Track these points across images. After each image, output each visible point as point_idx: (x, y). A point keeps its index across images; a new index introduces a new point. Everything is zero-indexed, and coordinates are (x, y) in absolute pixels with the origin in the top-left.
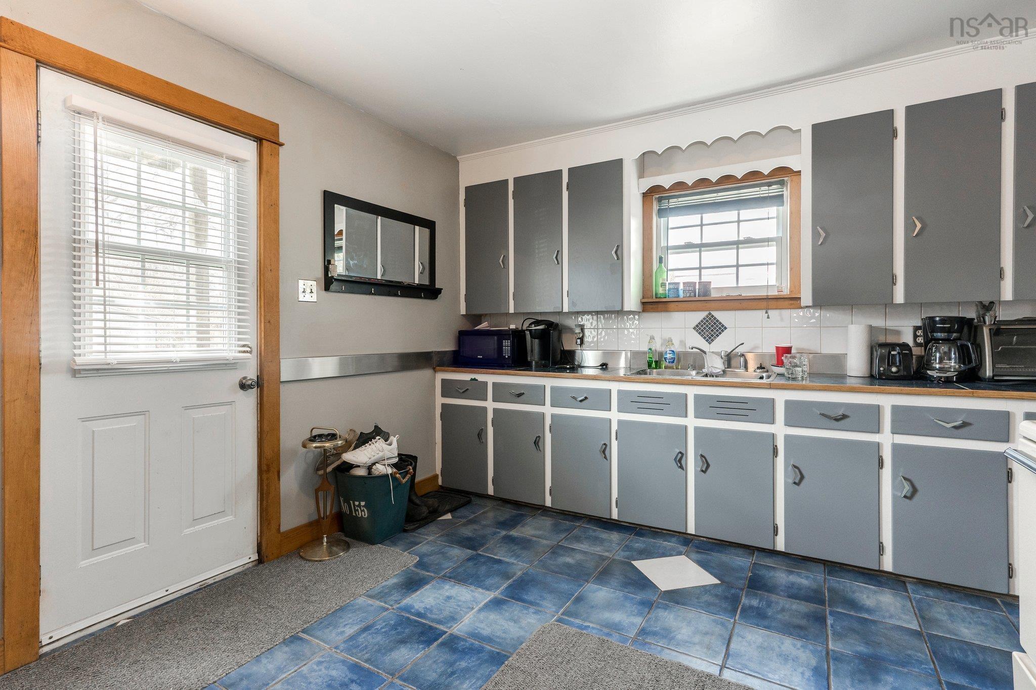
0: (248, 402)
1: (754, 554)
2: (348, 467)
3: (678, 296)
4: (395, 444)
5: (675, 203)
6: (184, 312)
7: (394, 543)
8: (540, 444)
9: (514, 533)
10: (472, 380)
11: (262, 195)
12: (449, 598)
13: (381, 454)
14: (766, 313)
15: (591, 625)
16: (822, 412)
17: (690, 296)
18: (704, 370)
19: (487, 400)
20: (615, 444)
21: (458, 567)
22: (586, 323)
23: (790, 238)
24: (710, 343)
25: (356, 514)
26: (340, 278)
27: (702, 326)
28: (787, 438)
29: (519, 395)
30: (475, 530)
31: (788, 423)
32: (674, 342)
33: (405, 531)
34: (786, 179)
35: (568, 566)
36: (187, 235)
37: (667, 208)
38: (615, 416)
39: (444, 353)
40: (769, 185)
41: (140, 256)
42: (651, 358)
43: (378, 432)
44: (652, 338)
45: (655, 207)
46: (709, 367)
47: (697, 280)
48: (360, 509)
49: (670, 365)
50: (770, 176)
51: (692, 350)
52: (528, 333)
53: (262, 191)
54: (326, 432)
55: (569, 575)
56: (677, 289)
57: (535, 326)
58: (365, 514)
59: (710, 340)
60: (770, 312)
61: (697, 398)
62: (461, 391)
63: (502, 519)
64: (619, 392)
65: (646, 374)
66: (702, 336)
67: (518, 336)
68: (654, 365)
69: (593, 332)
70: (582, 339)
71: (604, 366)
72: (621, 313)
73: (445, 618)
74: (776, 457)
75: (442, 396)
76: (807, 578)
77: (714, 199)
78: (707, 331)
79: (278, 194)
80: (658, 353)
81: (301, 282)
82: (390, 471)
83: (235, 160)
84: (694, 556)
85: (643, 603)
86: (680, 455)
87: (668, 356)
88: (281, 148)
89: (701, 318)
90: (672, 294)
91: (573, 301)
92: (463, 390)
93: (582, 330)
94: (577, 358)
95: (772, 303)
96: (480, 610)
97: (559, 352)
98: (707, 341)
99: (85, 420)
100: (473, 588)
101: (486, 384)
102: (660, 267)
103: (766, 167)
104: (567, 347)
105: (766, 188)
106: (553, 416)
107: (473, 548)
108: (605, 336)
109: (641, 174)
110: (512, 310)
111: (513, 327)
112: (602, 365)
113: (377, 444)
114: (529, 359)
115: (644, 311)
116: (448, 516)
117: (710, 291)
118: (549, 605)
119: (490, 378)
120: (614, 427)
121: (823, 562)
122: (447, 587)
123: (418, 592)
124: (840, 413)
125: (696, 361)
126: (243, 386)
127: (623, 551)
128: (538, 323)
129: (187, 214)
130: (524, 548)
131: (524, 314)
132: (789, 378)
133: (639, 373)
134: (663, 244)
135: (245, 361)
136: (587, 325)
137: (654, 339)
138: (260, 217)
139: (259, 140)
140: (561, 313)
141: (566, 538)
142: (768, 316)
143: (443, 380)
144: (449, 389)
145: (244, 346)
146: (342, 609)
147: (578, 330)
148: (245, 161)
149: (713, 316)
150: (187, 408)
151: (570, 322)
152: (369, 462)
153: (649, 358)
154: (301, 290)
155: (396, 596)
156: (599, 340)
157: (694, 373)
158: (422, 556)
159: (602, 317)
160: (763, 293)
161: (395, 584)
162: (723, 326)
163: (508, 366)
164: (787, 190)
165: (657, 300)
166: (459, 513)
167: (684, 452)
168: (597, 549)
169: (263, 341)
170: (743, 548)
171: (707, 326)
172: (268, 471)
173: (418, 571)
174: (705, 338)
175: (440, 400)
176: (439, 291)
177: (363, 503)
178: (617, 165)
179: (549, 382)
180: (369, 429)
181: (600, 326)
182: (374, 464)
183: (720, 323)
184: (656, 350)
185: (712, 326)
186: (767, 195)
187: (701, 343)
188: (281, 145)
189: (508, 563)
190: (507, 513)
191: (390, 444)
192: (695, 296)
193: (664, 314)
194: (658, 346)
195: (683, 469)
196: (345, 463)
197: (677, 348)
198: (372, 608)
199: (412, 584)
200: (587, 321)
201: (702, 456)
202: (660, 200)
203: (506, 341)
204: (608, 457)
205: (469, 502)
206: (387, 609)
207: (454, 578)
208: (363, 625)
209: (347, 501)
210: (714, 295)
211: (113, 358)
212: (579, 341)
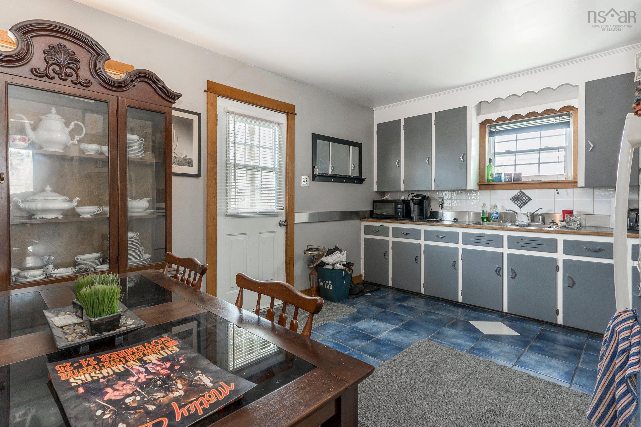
0: (282, 231)
1: (543, 325)
2: (323, 264)
3: (501, 181)
4: (345, 255)
5: (499, 129)
6: (260, 192)
7: (344, 303)
8: (418, 260)
9: (404, 304)
10: (381, 226)
11: (288, 139)
12: (374, 326)
13: (339, 259)
14: (557, 190)
15: (445, 343)
16: (587, 247)
17: (508, 181)
18: (516, 223)
19: (389, 237)
20: (460, 262)
21: (377, 315)
22: (445, 196)
23: (574, 147)
24: (521, 208)
25: (326, 287)
26: (319, 174)
27: (516, 198)
28: (565, 261)
29: (406, 234)
30: (384, 301)
31: (565, 252)
32: (498, 207)
33: (349, 298)
34: (571, 112)
35: (434, 320)
36: (247, 157)
37: (494, 131)
38: (461, 246)
39: (366, 212)
40: (560, 116)
41: (246, 168)
42: (484, 216)
43: (336, 249)
44: (484, 205)
45: (487, 131)
46: (518, 222)
47: (513, 172)
48: (329, 285)
49: (496, 220)
50: (560, 111)
51: (508, 212)
52: (411, 201)
53: (288, 136)
54: (313, 247)
55: (434, 323)
56: (500, 177)
57: (415, 198)
58: (331, 287)
59: (521, 206)
60: (559, 190)
61: (509, 237)
62: (375, 231)
63: (397, 298)
64: (464, 234)
65: (480, 224)
66: (516, 204)
67: (406, 203)
68: (485, 220)
69: (449, 201)
70: (442, 205)
71: (455, 220)
72: (465, 191)
73: (374, 333)
74: (558, 271)
75: (365, 234)
76: (575, 338)
77: (525, 125)
78: (519, 201)
79: (294, 137)
80: (488, 213)
81: (303, 177)
82: (343, 268)
83: (278, 124)
84: (507, 323)
85: (474, 338)
86: (499, 269)
87: (494, 215)
88: (296, 116)
89: (516, 193)
90: (497, 180)
91: (437, 185)
92: (376, 231)
93: (443, 200)
94: (439, 215)
95: (560, 185)
96: (389, 332)
97: (429, 212)
98: (519, 206)
99: (229, 235)
100: (385, 323)
101: (388, 228)
102: (490, 165)
103: (557, 106)
104: (433, 210)
105: (558, 118)
106: (425, 245)
107: (383, 308)
108: (456, 204)
109: (478, 114)
110: (402, 189)
111: (403, 198)
112: (454, 219)
113: (337, 254)
114: (412, 216)
115: (480, 189)
116: (369, 294)
117: (521, 178)
118: (424, 333)
119: (391, 225)
120: (460, 252)
121: (587, 332)
122: (373, 322)
123: (359, 322)
124: (599, 248)
125: (511, 218)
126: (280, 224)
127: (464, 316)
128: (417, 196)
129: (247, 147)
130: (410, 311)
131: (409, 191)
132: (568, 228)
133: (476, 224)
134: (492, 151)
135: (281, 213)
136: (446, 197)
137: (485, 205)
138: (287, 148)
139: (287, 114)
140: (430, 191)
141: (433, 309)
142: (558, 192)
143: (365, 226)
144: (368, 230)
145: (281, 206)
146: (326, 324)
147: (440, 200)
148: (282, 124)
149: (523, 192)
150: (260, 233)
151: (436, 196)
152: (334, 262)
153: (482, 216)
154: (303, 181)
155: (349, 322)
156: (453, 206)
157: (510, 224)
158: (359, 309)
159: (454, 193)
160: (555, 179)
161: (348, 318)
162: (529, 198)
163: (400, 219)
164: (572, 118)
165: (488, 183)
166: (374, 293)
167: (501, 267)
168: (450, 315)
169: (288, 204)
170: (537, 322)
171: (519, 198)
172: (289, 263)
173: (358, 314)
174: (517, 205)
175: (363, 236)
176: (364, 179)
177: (330, 282)
178: (464, 109)
179: (423, 228)
180: (333, 248)
181: (453, 198)
182: (335, 264)
183: (527, 196)
184: (487, 212)
185: (522, 198)
186: (559, 122)
187: (515, 208)
188: (296, 114)
189: (402, 315)
190: (400, 295)
191: (343, 255)
192: (511, 181)
193: (492, 191)
194: (488, 209)
195: (501, 276)
196: (322, 262)
197: (500, 210)
198: (339, 326)
199: (355, 318)
200: (446, 195)
201: (512, 270)
202: (490, 127)
203: (400, 206)
204: (457, 269)
205: (379, 289)
206: (346, 327)
207: (376, 319)
208: (337, 331)
209: (322, 281)
210: (524, 180)
211: (239, 210)
212: (441, 206)
